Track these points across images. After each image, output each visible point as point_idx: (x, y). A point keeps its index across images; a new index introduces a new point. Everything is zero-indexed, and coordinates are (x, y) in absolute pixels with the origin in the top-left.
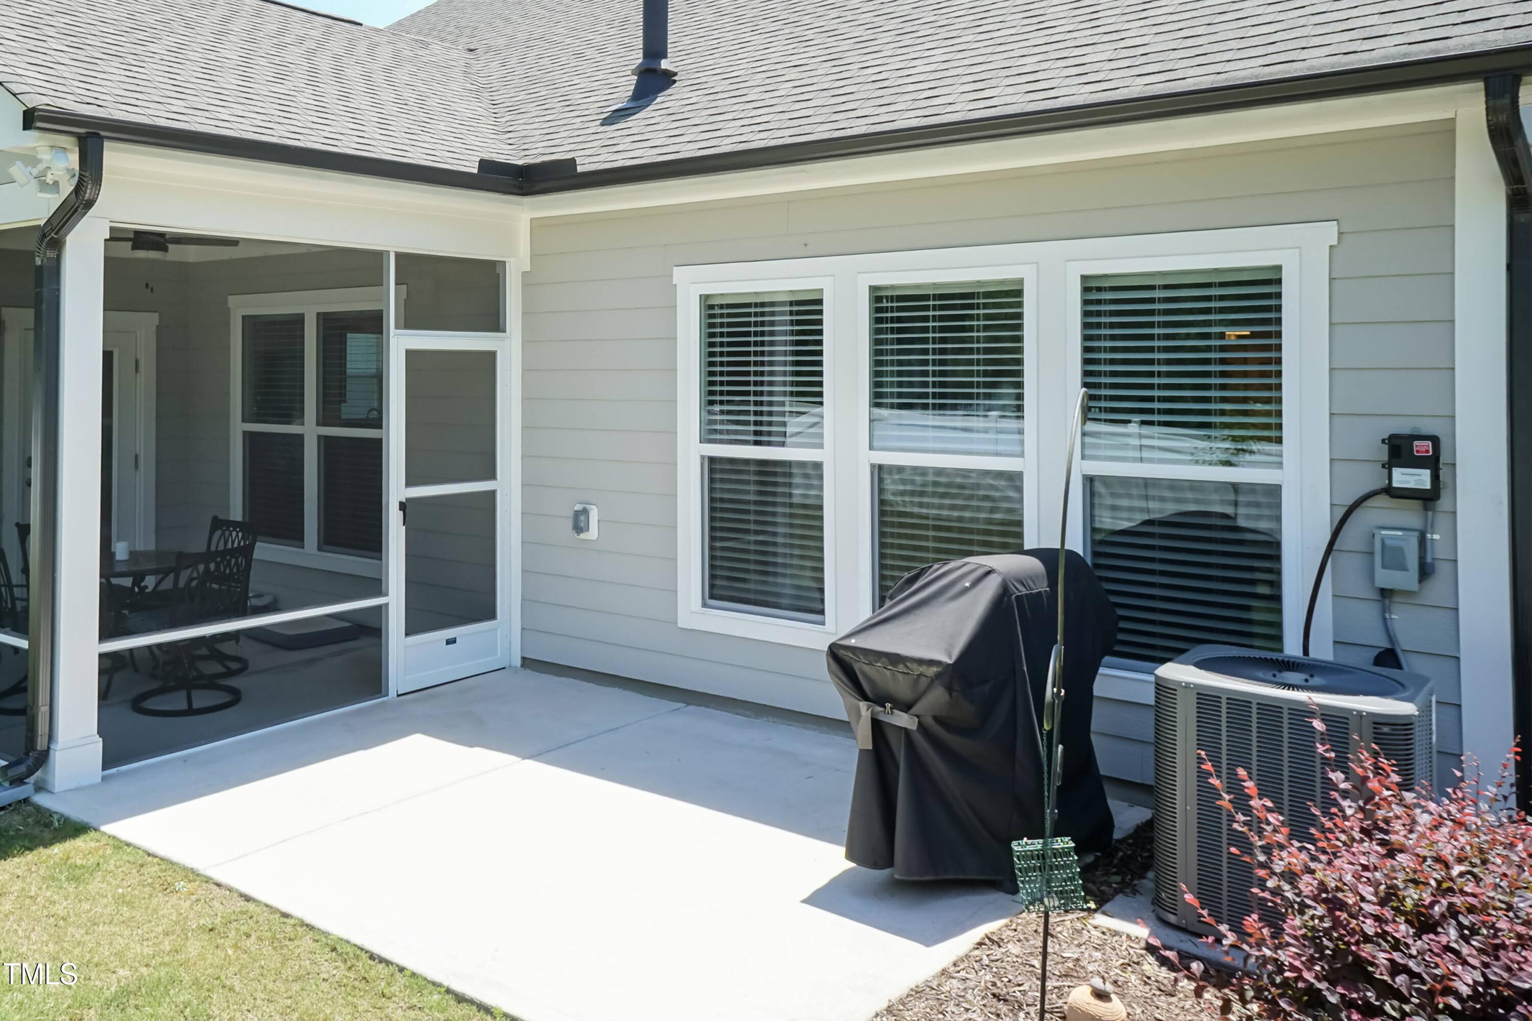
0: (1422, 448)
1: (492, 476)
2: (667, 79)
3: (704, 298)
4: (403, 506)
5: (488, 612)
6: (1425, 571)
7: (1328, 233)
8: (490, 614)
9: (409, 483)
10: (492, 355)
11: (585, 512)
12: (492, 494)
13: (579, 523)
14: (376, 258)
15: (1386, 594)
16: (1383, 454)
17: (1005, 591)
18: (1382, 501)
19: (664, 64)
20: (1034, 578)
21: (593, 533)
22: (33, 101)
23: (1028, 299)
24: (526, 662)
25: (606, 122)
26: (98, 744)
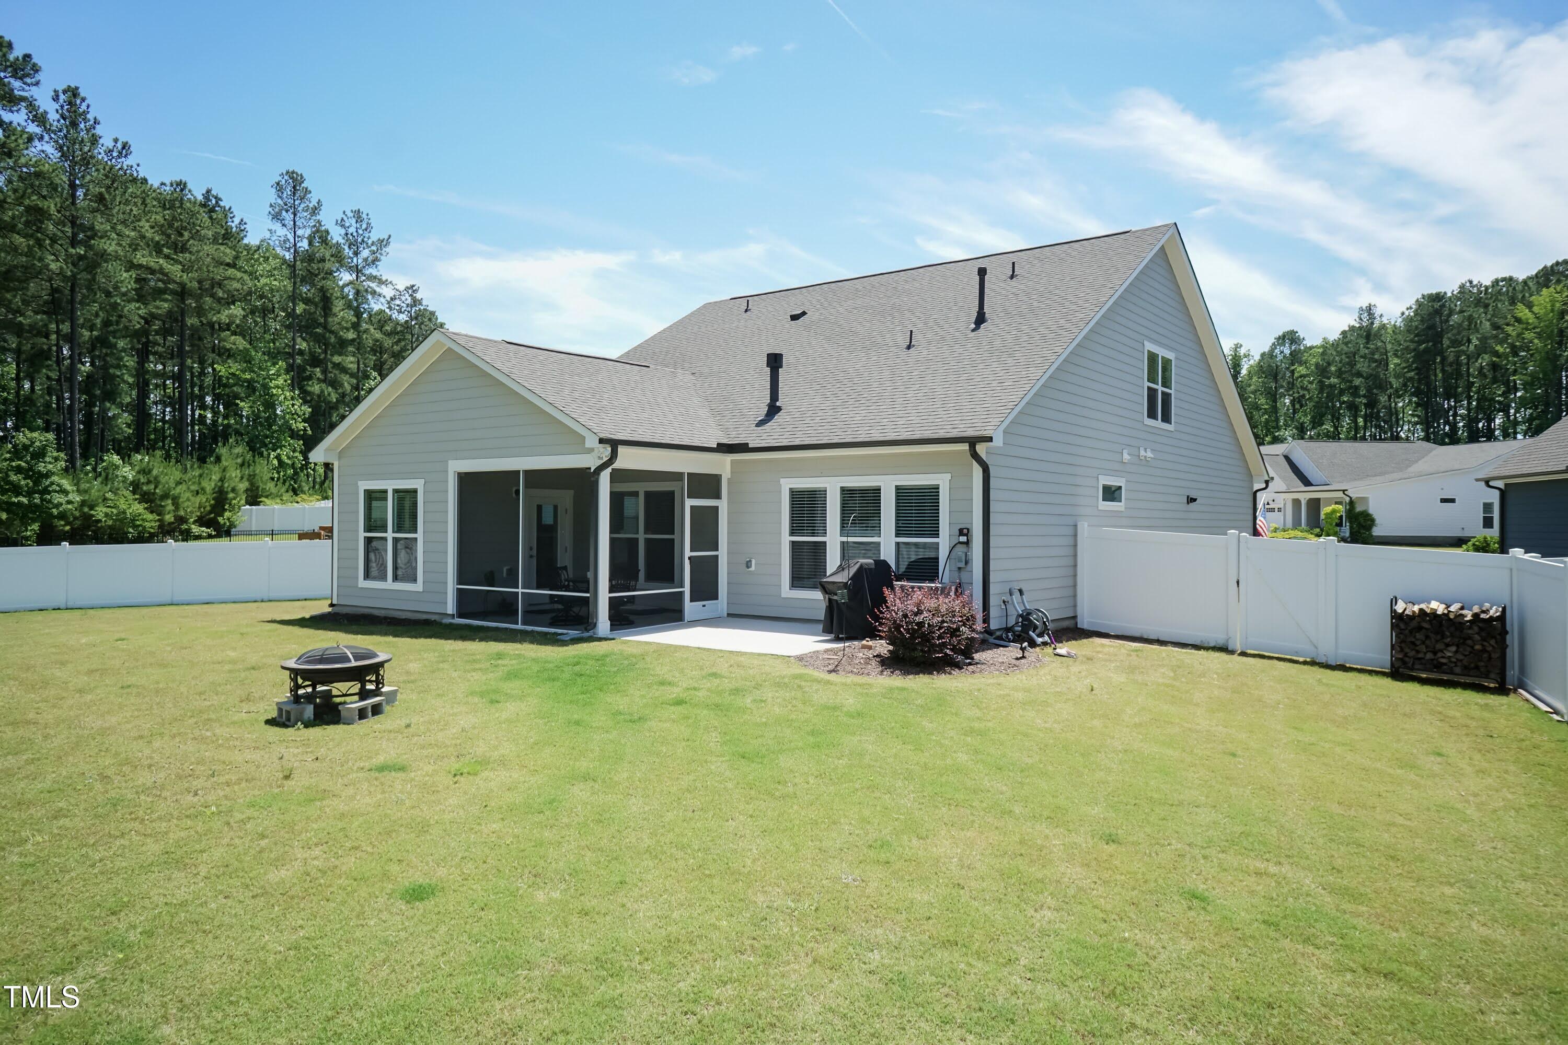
0: (965, 531)
1: (717, 550)
2: (779, 409)
3: (790, 489)
4: (689, 558)
5: (715, 597)
6: (966, 563)
7: (948, 476)
8: (717, 598)
9: (691, 551)
10: (717, 507)
11: (750, 561)
12: (717, 556)
13: (748, 565)
14: (682, 474)
15: (960, 568)
16: (958, 533)
17: (861, 566)
18: (959, 545)
19: (778, 404)
20: (870, 564)
21: (753, 568)
22: (602, 436)
23: (882, 491)
24: (729, 615)
25: (758, 425)
26: (609, 623)
